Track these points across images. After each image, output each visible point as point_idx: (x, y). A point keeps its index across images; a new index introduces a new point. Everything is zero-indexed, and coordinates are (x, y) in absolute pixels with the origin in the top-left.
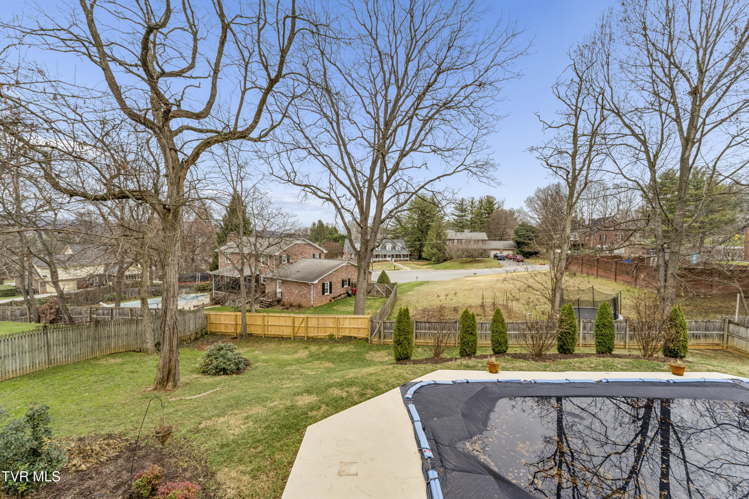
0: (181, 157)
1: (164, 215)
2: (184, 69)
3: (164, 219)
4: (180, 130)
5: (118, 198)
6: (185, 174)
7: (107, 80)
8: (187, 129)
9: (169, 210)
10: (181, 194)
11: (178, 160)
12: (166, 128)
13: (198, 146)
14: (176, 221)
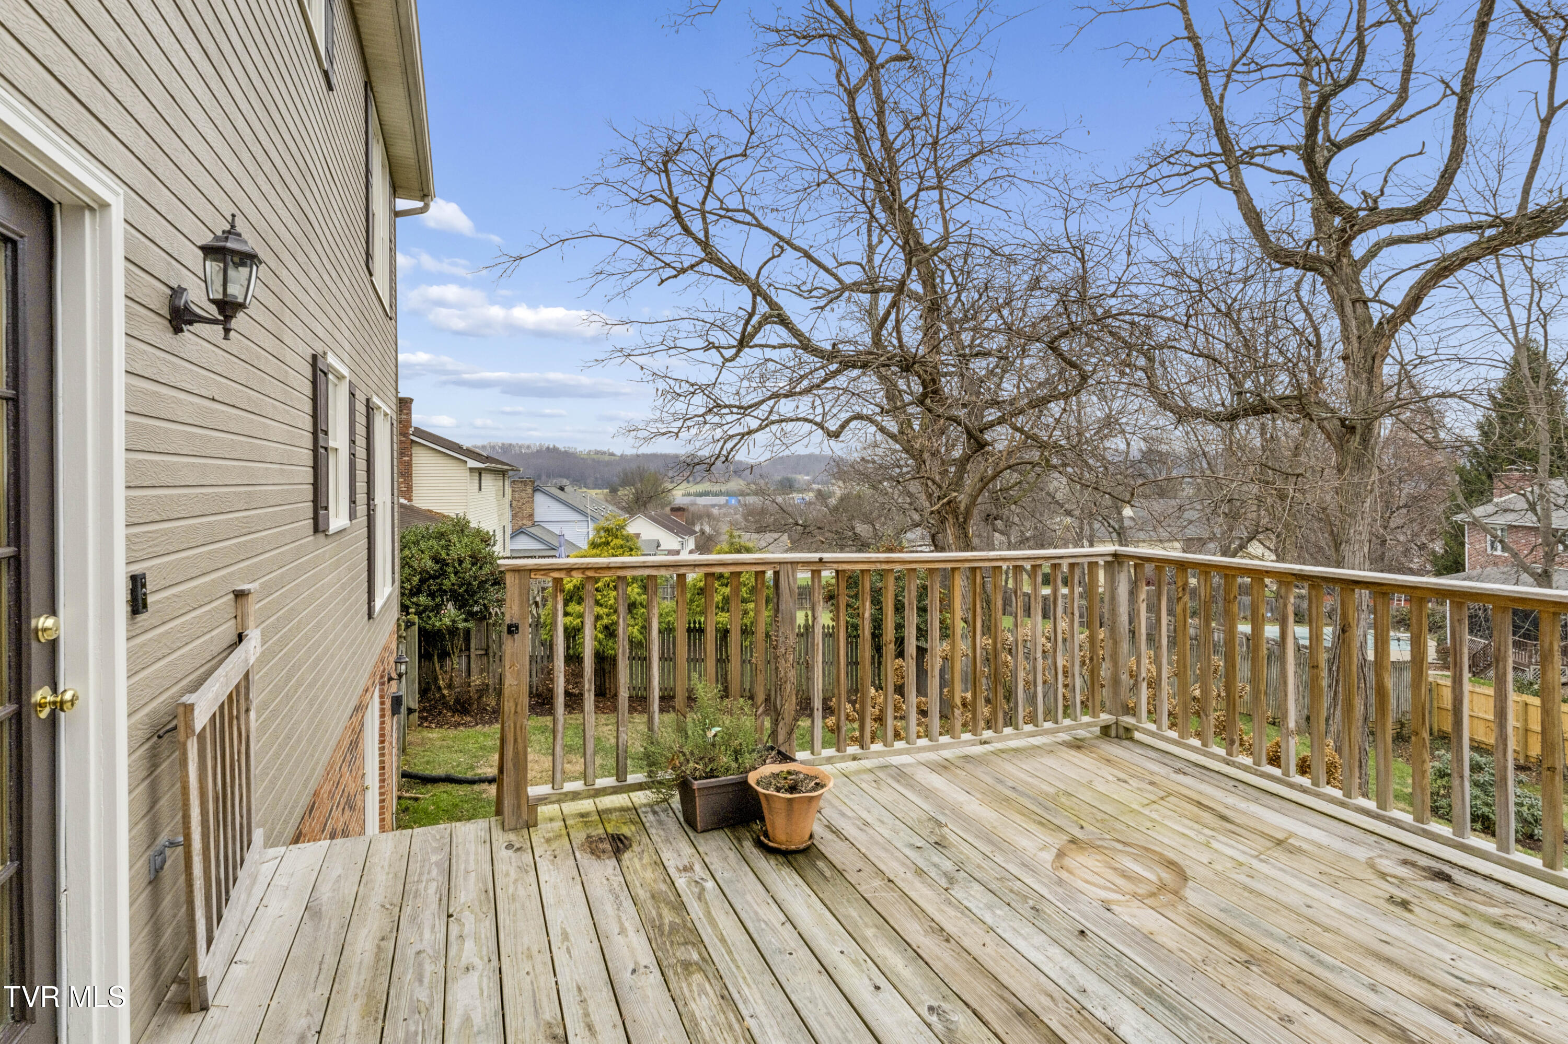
0: (1376, 312)
1: (1340, 439)
2: (1383, 115)
3: (1340, 447)
4: (1372, 253)
5: (1256, 414)
6: (1387, 348)
7: (1240, 208)
8: (1389, 245)
9: (1352, 429)
10: (1377, 390)
11: (1371, 321)
12: (1345, 260)
13: (1418, 283)
14: (1365, 449)
